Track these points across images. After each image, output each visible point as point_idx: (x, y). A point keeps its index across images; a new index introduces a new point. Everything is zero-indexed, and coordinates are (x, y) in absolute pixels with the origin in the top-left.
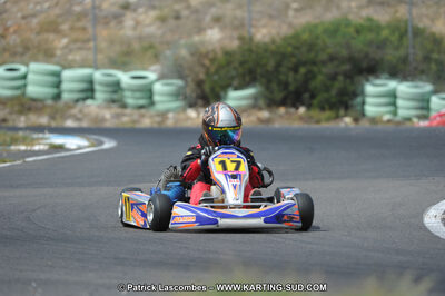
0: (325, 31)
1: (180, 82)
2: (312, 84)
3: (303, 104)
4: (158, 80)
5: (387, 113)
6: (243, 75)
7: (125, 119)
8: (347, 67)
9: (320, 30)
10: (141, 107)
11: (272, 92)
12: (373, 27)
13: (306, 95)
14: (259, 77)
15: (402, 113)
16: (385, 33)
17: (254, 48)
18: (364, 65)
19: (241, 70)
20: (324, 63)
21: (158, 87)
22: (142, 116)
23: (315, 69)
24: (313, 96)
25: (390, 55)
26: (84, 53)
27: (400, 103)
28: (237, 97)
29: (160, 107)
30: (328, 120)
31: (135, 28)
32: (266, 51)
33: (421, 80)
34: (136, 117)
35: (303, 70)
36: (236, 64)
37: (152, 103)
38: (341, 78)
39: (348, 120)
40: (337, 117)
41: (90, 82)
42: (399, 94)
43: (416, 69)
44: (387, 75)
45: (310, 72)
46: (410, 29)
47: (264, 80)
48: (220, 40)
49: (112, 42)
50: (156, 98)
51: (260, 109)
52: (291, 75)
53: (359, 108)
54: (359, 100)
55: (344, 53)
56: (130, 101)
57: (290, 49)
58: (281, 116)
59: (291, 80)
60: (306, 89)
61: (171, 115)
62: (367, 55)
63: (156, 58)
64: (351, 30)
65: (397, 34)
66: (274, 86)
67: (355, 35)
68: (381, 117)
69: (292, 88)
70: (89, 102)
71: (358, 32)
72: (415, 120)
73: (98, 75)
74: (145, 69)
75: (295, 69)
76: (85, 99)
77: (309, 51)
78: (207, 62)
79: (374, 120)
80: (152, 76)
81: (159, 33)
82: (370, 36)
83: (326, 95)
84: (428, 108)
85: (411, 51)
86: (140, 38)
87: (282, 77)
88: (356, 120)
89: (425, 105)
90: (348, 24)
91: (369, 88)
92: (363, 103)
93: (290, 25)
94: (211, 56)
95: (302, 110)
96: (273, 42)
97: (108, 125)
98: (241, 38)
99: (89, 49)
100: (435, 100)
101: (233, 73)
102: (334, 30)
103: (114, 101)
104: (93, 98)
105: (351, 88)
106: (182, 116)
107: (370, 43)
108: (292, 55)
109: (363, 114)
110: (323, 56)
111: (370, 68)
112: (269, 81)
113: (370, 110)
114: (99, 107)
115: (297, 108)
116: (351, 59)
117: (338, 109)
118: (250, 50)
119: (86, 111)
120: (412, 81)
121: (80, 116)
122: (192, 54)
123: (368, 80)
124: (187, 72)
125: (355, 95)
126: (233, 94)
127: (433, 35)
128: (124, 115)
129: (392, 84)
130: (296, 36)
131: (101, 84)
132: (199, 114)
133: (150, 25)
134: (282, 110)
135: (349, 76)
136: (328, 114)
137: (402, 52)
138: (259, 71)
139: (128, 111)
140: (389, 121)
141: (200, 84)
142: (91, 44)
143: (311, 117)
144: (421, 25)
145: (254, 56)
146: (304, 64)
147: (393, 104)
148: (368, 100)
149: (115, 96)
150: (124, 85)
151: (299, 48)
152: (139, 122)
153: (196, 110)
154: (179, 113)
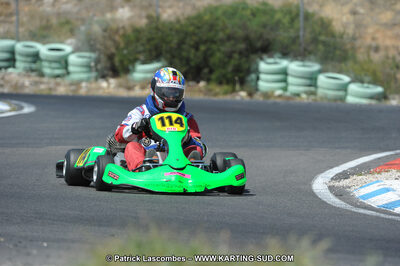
0: (224, 13)
1: (93, 55)
2: (212, 61)
3: (203, 79)
4: (73, 52)
5: (279, 88)
6: (150, 51)
7: (42, 87)
8: (242, 46)
9: (219, 12)
10: (58, 76)
12: (268, 11)
13: (206, 70)
14: (164, 53)
15: (292, 89)
16: (278, 16)
17: (160, 26)
18: (259, 44)
19: (148, 47)
20: (222, 42)
21: (73, 59)
22: (58, 84)
23: (214, 47)
24: (211, 71)
25: (283, 36)
26: (7, 26)
27: (290, 79)
28: (141, 71)
29: (75, 77)
30: (226, 93)
31: (53, 5)
32: (171, 29)
33: (310, 60)
34: (52, 85)
35: (203, 48)
36: (144, 40)
37: (68, 73)
38: (236, 56)
39: (243, 94)
40: (234, 91)
41: (12, 52)
42: (289, 72)
43: (305, 50)
44: (279, 55)
45: (208, 49)
46: (302, 15)
47: (168, 56)
48: (130, 19)
49: (32, 17)
50: (71, 68)
52: (193, 51)
53: (253, 84)
54: (253, 76)
55: (240, 33)
56: (47, 71)
57: (191, 29)
59: (192, 56)
60: (207, 66)
61: (84, 84)
62: (261, 37)
63: (72, 32)
64: (248, 12)
67: (251, 17)
68: (273, 92)
69: (192, 64)
70: (10, 70)
71: (254, 14)
72: (304, 96)
73: (19, 47)
74: (62, 42)
75: (197, 48)
76: (6, 68)
77: (210, 30)
78: (117, 38)
79: (267, 95)
80: (68, 49)
81: (75, 10)
82: (264, 19)
83: (223, 71)
84: (315, 85)
85: (301, 33)
86: (58, 15)
87: (184, 54)
88: (250, 94)
90: (245, 7)
91: (263, 66)
92: (258, 79)
93: (194, 7)
94: (121, 32)
95: (202, 84)
96: (178, 21)
97: (27, 91)
98: (149, 17)
99: (11, 23)
100: (322, 79)
101: (141, 48)
102: (232, 12)
103: (32, 70)
104: (14, 67)
105: (245, 66)
106: (94, 85)
107: (264, 26)
108: (194, 34)
109: (257, 90)
110: (221, 35)
111: (266, 49)
112: (173, 57)
113: (263, 85)
114: (19, 74)
115: (198, 82)
116: (247, 39)
117: (234, 85)
118: (157, 29)
119: (7, 78)
120: (302, 60)
121: (2, 82)
122: (105, 30)
123: (262, 59)
124: (98, 46)
125: (249, 72)
126: (140, 67)
127: (322, 19)
128: (41, 83)
129: (284, 63)
130: (199, 17)
131: (22, 55)
132: (109, 84)
133: (66, 3)
135: (245, 55)
136: (226, 87)
137: (292, 33)
138: (164, 47)
139: (45, 80)
140: (280, 96)
141: (111, 57)
142: (14, 18)
143: (210, 90)
144: (310, 10)
145: (160, 34)
146: (205, 42)
147: (285, 81)
148: (262, 76)
149: (34, 66)
150: (42, 56)
151: (198, 28)
152: (55, 90)
153: (107, 81)
154: (91, 83)
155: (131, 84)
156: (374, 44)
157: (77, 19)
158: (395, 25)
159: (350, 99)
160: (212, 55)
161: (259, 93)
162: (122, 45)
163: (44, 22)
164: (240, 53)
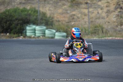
0: (13, 11)
2: (11, 27)
5: (33, 35)
8: (21, 22)
9: (11, 11)
13: (9, 30)
15: (37, 35)
16: (30, 12)
18: (26, 21)
23: (12, 22)
24: (11, 30)
25: (33, 18)
27: (37, 32)
30: (16, 37)
33: (42, 25)
35: (8, 23)
38: (19, 25)
39: (22, 37)
40: (19, 36)
42: (36, 29)
43: (40, 22)
44: (33, 24)
45: (10, 23)
52: (5, 24)
53: (25, 33)
54: (25, 31)
55: (20, 18)
57: (4, 17)
58: (2, 36)
59: (5, 25)
60: (9, 28)
62: (26, 18)
64: (20, 11)
65: (33, 12)
67: (21, 13)
69: (5, 28)
71: (22, 11)
72: (41, 37)
75: (6, 23)
77: (10, 17)
79: (30, 37)
82: (26, 13)
84: (45, 33)
87: (2, 25)
88: (24, 37)
89: (44, 32)
91: (28, 28)
92: (26, 32)
95: (8, 34)
102: (15, 11)
105: (22, 28)
107: (26, 15)
109: (26, 35)
111: (28, 22)
113: (28, 34)
115: (7, 34)
116: (22, 20)
117: (19, 34)
120: (40, 26)
123: (27, 26)
125: (23, 30)
129: (34, 27)
134: (2, 34)
135: (22, 24)
136: (16, 35)
137: (35, 17)
140: (34, 37)
146: (9, 21)
147: (35, 32)
151: (6, 16)
156: (58, 20)
158: (63, 13)
159: (56, 37)
160: (11, 25)
161: (27, 37)
164: (20, 24)
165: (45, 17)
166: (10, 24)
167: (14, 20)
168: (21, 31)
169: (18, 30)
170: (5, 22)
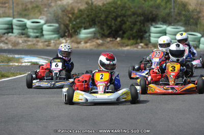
1: (57, 25)
2: (124, 26)
3: (119, 37)
4: (45, 24)
6: (89, 21)
7: (29, 43)
8: (142, 18)
10: (37, 37)
11: (104, 31)
13: (121, 32)
14: (97, 23)
16: (159, 1)
17: (94, 8)
18: (150, 16)
19: (87, 19)
21: (45, 27)
22: (38, 42)
23: (125, 19)
24: (124, 33)
25: (163, 12)
26: (4, 9)
28: (84, 33)
29: (46, 37)
30: (132, 45)
32: (100, 10)
33: (178, 25)
34: (34, 42)
35: (119, 20)
36: (85, 16)
37: (43, 35)
38: (138, 24)
39: (142, 44)
40: (137, 43)
41: (11, 25)
42: (167, 32)
43: (175, 19)
44: (162, 23)
45: (123, 20)
47: (99, 24)
50: (44, 33)
51: (98, 39)
52: (113, 21)
53: (148, 39)
54: (147, 34)
55: (140, 11)
56: (32, 34)
57: (112, 9)
58: (108, 42)
59: (113, 24)
60: (121, 29)
61: (52, 41)
62: (151, 12)
66: (105, 27)
67: (144, 2)
69: (113, 28)
70: (10, 34)
73: (15, 21)
74: (38, 18)
75: (115, 19)
76: (8, 33)
77: (122, 10)
78: (70, 16)
80: (42, 22)
82: (151, 3)
83: (131, 32)
85: (172, 10)
86: (31, 2)
87: (109, 23)
88: (146, 45)
91: (153, 29)
92: (150, 36)
95: (118, 39)
96: (104, 5)
97: (20, 47)
98: (87, 3)
99: (6, 7)
101: (83, 21)
103: (23, 34)
104: (12, 32)
105: (143, 29)
106: (58, 42)
107: (151, 7)
108: (114, 12)
109: (150, 42)
110: (129, 13)
111: (153, 19)
112: (102, 25)
114: (15, 36)
115: (116, 39)
116: (143, 14)
117: (137, 39)
118: (92, 9)
119: (9, 39)
120: (173, 25)
121: (6, 41)
122: (63, 11)
123: (152, 25)
124: (60, 20)
125: (146, 32)
126: (83, 31)
127: (182, 2)
128: (29, 41)
129: (164, 27)
130: (114, 2)
131: (16, 25)
132: (66, 41)
134: (109, 39)
136: (131, 41)
137: (167, 11)
138: (97, 19)
139: (30, 39)
141: (67, 26)
142: (7, 5)
143: (124, 43)
145: (94, 12)
146: (120, 17)
148: (152, 35)
149: (24, 31)
150: (28, 26)
151: (116, 9)
152: (37, 45)
153: (65, 39)
154: (56, 41)
155: (79, 41)
157: (42, 5)
159: (202, 47)
160: (125, 23)
161: (151, 44)
162: (73, 19)
163: (24, 7)
164: (140, 22)
165: (185, 10)
166: (123, 22)
167: (130, 16)
168: (142, 34)
169: (136, 32)
170: (113, 19)
